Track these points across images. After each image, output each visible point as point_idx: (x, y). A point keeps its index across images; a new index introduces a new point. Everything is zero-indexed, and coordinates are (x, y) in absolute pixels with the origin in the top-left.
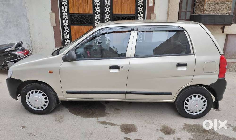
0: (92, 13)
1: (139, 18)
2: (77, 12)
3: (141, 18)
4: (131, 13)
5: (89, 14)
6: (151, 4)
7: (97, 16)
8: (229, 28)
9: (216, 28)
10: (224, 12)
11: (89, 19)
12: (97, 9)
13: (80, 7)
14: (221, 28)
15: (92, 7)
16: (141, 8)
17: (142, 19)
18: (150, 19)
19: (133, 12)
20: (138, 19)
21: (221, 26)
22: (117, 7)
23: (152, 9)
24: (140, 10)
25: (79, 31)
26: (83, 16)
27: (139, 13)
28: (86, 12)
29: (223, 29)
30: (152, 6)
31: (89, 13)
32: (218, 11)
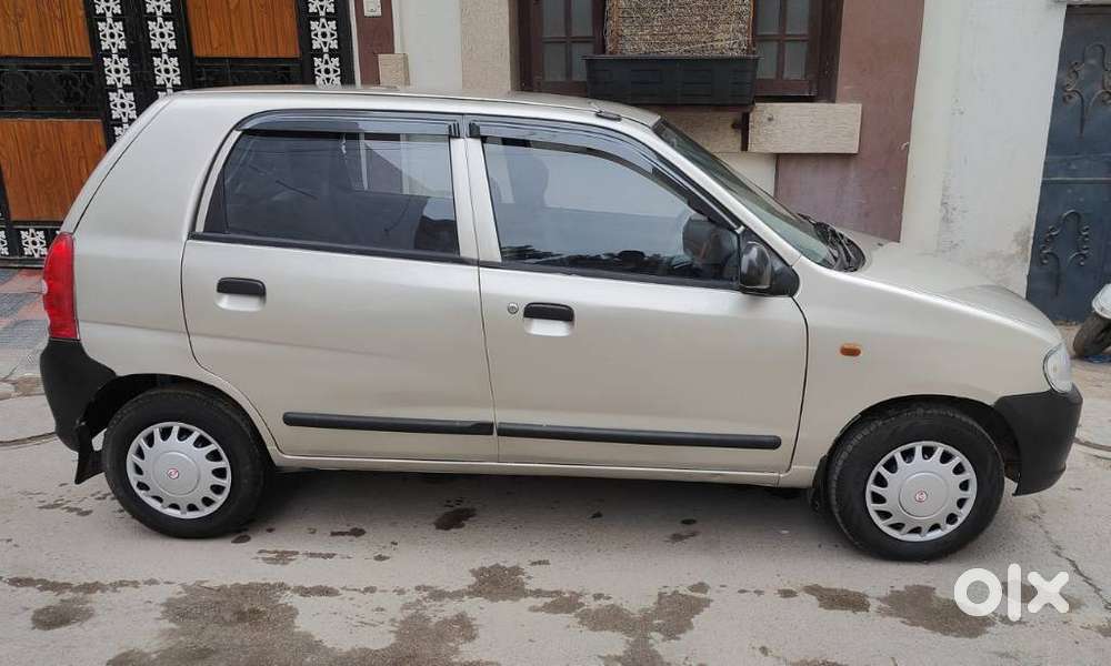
0: (87, 53)
1: (323, 75)
2: (17, 52)
3: (332, 75)
4: (282, 55)
5: (77, 59)
6: (372, 6)
7: (117, 71)
8: (773, 122)
9: (708, 121)
10: (720, 44)
11: (75, 84)
12: (113, 36)
13: (23, 24)
14: (734, 126)
15: (82, 24)
16: (323, 26)
17: (337, 81)
18: (377, 82)
19: (289, 49)
20: (319, 81)
21: (731, 116)
22: (212, 24)
23: (381, 34)
24: (323, 35)
25: (38, 147)
26: (48, 68)
27: (319, 53)
28: (58, 50)
29: (743, 127)
30: (378, 12)
31: (74, 55)
32: (687, 38)
